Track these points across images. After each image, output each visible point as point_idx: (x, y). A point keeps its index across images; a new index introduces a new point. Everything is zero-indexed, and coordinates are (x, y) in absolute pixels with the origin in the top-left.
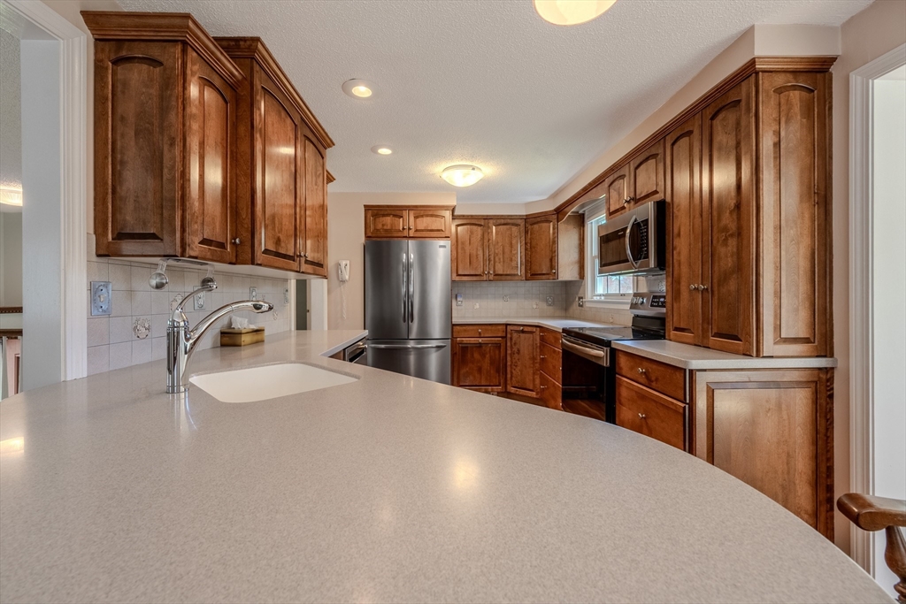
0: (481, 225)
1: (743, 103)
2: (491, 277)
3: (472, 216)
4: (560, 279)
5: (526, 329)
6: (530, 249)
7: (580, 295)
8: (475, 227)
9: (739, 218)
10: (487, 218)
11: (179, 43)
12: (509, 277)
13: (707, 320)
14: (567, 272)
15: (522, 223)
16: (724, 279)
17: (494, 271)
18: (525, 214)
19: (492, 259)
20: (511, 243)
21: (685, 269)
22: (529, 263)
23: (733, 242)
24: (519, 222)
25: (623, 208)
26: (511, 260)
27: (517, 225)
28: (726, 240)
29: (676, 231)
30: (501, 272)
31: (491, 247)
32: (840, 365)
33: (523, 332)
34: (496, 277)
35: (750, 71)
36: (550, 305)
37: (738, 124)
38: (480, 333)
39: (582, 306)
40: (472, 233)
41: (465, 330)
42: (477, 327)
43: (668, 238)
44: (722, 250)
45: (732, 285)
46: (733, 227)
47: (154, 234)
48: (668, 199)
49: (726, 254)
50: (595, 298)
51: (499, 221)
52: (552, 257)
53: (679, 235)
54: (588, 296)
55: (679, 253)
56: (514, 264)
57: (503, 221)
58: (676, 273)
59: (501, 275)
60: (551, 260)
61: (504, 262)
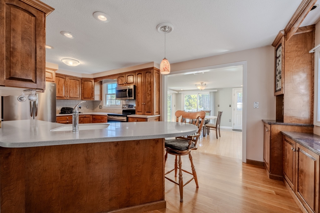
0: (64, 78)
1: (151, 73)
2: (68, 98)
3: (59, 74)
4: (95, 100)
5: (86, 116)
6: (83, 90)
7: (100, 105)
8: (61, 79)
9: (151, 92)
10: (66, 76)
11: (43, 13)
12: (75, 99)
13: (145, 110)
14: (97, 98)
15: (80, 80)
16: (148, 102)
17: (69, 96)
18: (81, 77)
19: (68, 91)
20: (76, 87)
21: (140, 100)
22: (83, 94)
23: (150, 96)
24: (79, 79)
25: (123, 84)
26: (76, 92)
27: (78, 80)
28: (148, 96)
29: (138, 92)
30: (72, 96)
31: (68, 87)
32: (161, 116)
33: (85, 117)
34: (70, 98)
35: (152, 68)
36: (88, 108)
37: (151, 76)
38: (67, 119)
39: (101, 108)
40: (59, 80)
41: (61, 118)
42: (66, 117)
43: (136, 93)
44: (148, 97)
45: (150, 103)
46: (150, 93)
47: (31, 80)
48: (136, 85)
49: (148, 98)
50: (106, 106)
51: (71, 78)
52: (92, 93)
53: (139, 93)
54: (104, 105)
55: (139, 97)
56: (77, 94)
57: (73, 78)
58: (138, 101)
59: (72, 97)
60: (92, 94)
61: (73, 93)
